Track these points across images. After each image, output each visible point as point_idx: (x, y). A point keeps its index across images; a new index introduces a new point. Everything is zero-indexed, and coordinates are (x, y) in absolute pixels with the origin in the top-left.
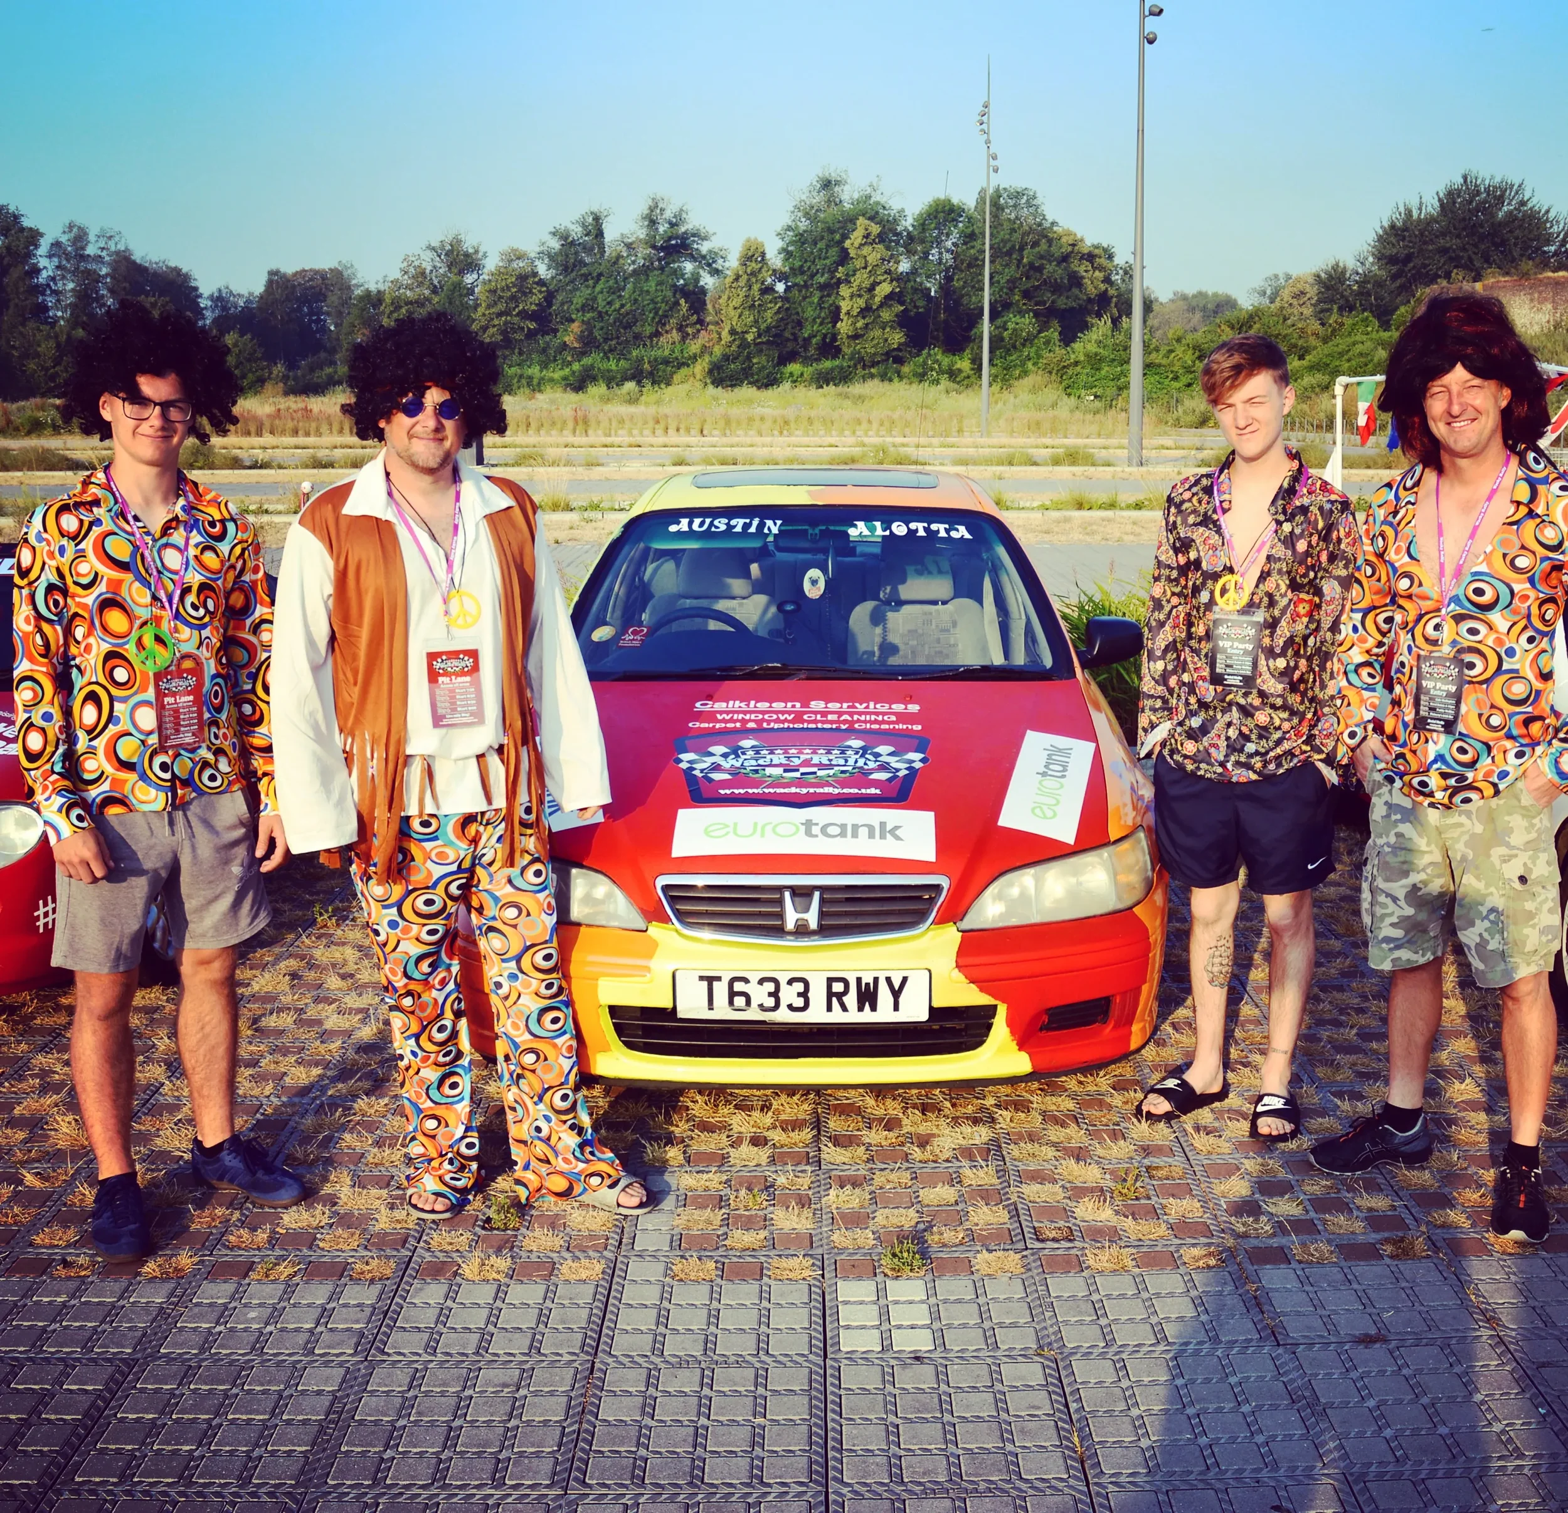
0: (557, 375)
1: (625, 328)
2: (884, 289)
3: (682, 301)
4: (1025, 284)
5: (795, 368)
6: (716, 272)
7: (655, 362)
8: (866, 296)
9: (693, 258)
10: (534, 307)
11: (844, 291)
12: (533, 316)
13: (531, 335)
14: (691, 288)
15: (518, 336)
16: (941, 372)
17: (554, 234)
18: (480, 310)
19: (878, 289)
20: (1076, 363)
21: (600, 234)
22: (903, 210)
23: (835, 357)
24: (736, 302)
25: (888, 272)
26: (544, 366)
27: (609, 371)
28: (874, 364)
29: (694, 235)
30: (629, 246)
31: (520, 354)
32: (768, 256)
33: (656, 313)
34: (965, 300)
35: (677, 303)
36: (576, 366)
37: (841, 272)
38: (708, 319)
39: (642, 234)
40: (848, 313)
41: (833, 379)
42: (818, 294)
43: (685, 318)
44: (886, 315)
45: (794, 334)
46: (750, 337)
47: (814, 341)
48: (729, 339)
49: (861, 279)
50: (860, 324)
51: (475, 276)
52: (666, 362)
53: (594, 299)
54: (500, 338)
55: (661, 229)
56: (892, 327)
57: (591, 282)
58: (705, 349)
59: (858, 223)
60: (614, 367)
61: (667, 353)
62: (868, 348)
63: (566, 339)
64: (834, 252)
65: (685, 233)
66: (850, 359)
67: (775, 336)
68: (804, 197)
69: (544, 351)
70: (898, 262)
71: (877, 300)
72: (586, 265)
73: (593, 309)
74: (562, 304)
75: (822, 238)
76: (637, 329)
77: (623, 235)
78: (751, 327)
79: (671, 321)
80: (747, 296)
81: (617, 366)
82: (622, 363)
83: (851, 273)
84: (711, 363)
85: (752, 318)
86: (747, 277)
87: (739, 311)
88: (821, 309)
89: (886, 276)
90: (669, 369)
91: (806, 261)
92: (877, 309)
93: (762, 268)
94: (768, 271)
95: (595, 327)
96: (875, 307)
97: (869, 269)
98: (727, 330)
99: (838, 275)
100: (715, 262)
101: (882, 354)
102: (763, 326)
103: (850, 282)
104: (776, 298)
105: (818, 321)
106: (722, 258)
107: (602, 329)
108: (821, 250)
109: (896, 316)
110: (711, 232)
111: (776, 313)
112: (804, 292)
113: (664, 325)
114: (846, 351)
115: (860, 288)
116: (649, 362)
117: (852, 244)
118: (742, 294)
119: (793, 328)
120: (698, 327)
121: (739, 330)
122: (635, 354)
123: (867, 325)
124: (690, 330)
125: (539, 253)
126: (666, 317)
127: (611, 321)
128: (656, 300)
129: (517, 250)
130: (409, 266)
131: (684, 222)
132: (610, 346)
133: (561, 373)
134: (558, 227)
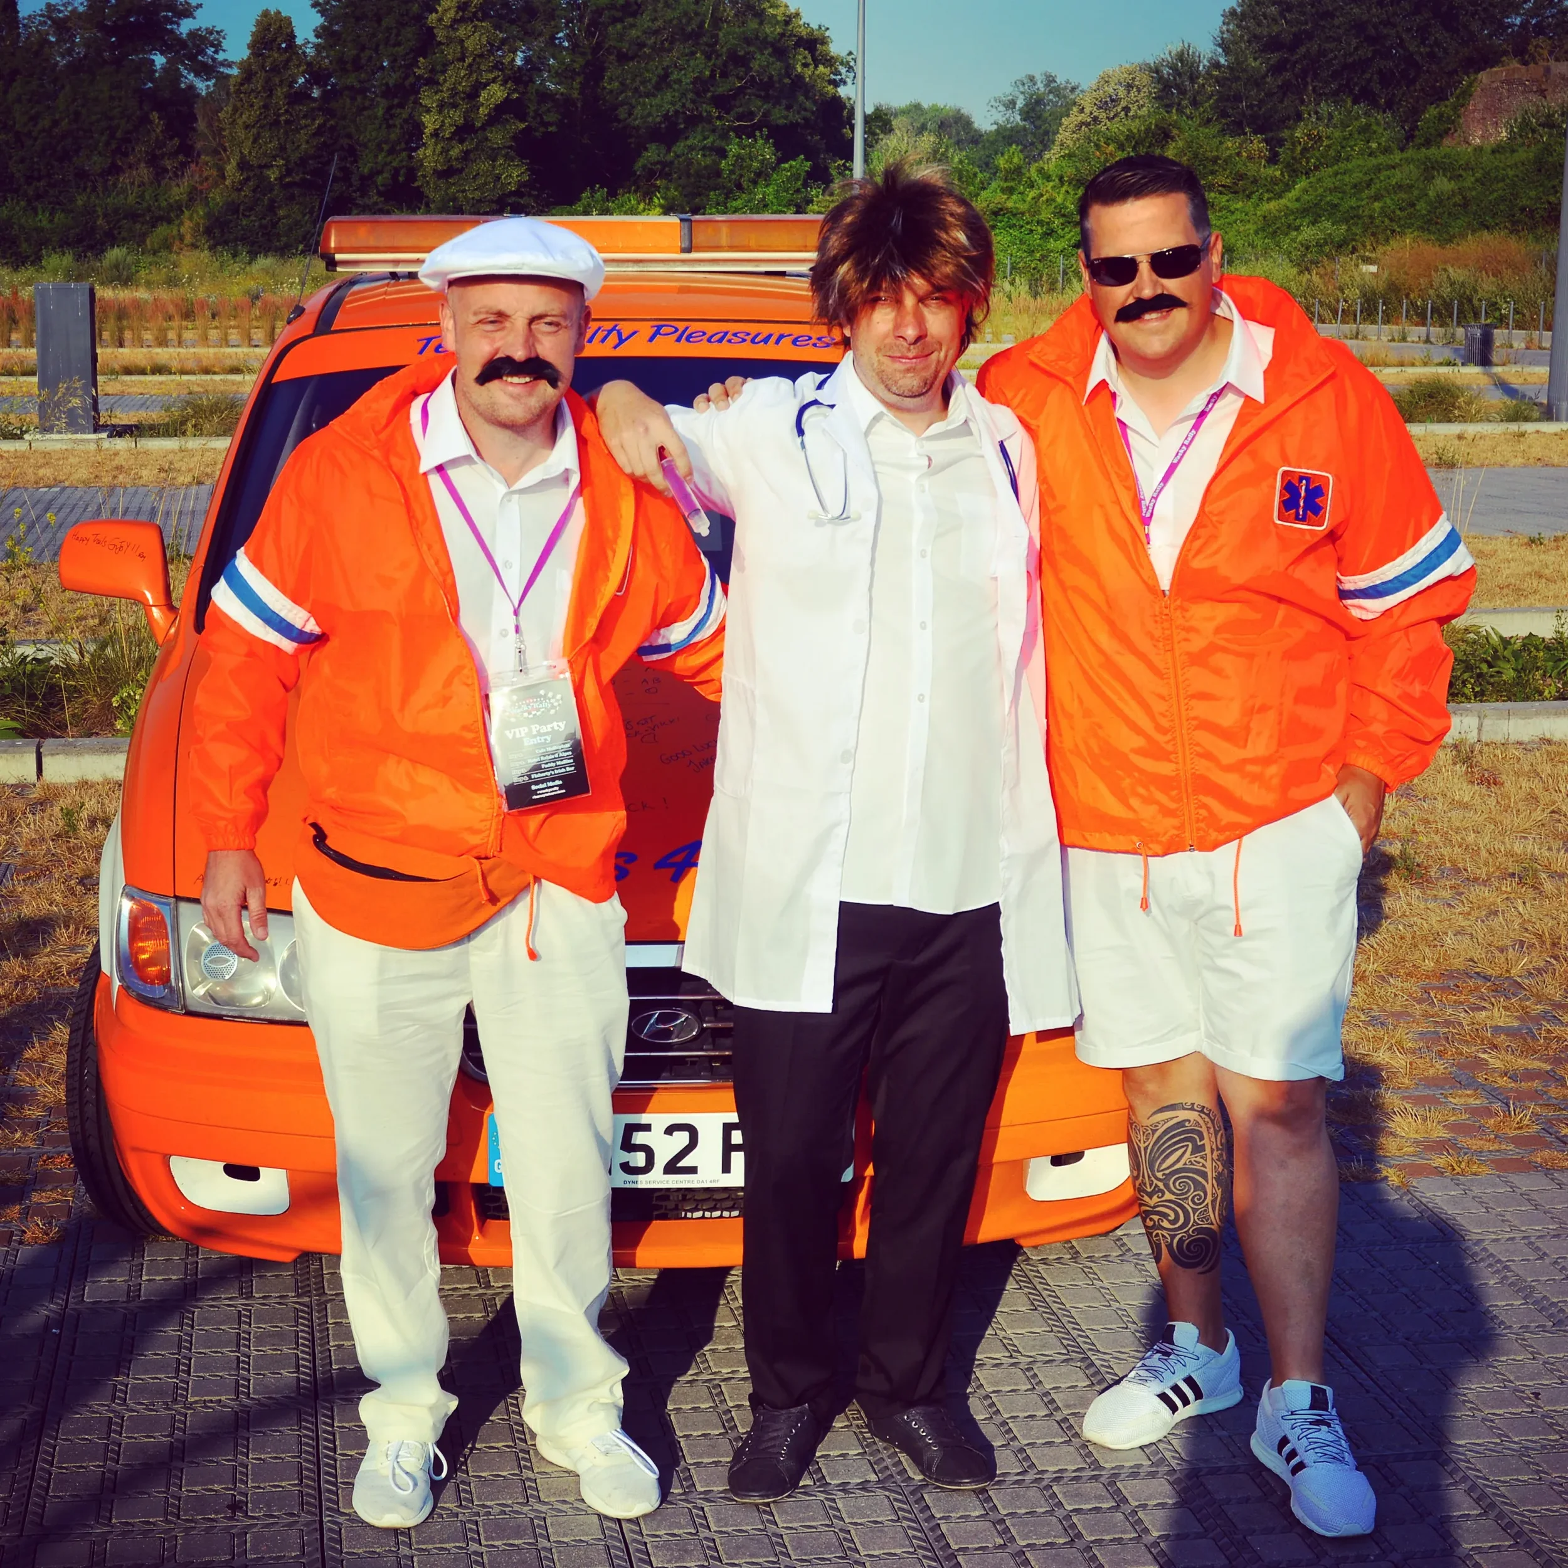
1: (60, 160)
2: (495, 94)
3: (155, 116)
4: (722, 88)
6: (206, 70)
7: (115, 216)
8: (465, 106)
9: (166, 47)
11: (428, 98)
14: (166, 94)
19: (484, 94)
23: (412, 206)
24: (248, 117)
25: (498, 66)
27: (38, 230)
29: (167, 8)
30: (61, 25)
32: (299, 41)
33: (112, 136)
34: (622, 112)
35: (145, 120)
37: (422, 67)
38: (199, 145)
40: (435, 134)
42: (383, 103)
43: (160, 144)
44: (497, 137)
45: (344, 169)
46: (273, 175)
47: (380, 179)
48: (239, 177)
49: (455, 77)
50: (455, 152)
52: (134, 216)
53: (8, 112)
56: (507, 157)
58: (194, 195)
60: (45, 223)
61: (131, 199)
64: (409, 33)
65: (154, 3)
66: (440, 210)
67: (313, 172)
70: (512, 51)
71: (482, 111)
76: (80, 161)
77: (49, 5)
78: (274, 158)
79: (137, 149)
80: (266, 107)
81: (51, 221)
82: (59, 217)
83: (439, 68)
84: (208, 215)
85: (275, 143)
86: (263, 74)
87: (254, 130)
88: (389, 127)
89: (496, 73)
90: (138, 226)
91: (363, 48)
92: (483, 128)
93: (288, 60)
94: (299, 66)
95: (10, 158)
96: (478, 124)
97: (469, 60)
98: (234, 163)
99: (418, 72)
100: (202, 52)
101: (492, 201)
102: (295, 157)
103: (438, 83)
104: (313, 109)
105: (386, 147)
106: (213, 45)
107: (22, 161)
108: (389, 29)
109: (514, 138)
110: (194, 4)
111: (315, 135)
112: (359, 99)
113: (126, 155)
114: (432, 195)
115: (454, 92)
116: (105, 216)
117: (440, 20)
118: (258, 103)
119: (341, 159)
120: (181, 158)
121: (255, 162)
122: (80, 202)
123: (467, 153)
124: (168, 164)
126: (129, 141)
127: (38, 147)
128: (111, 114)
132: (36, 189)
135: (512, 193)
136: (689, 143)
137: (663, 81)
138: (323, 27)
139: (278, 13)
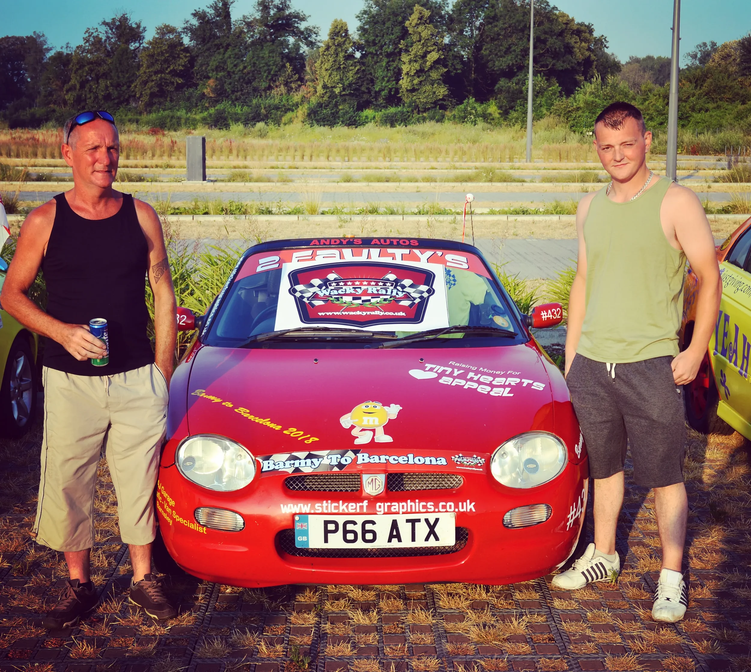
0: (198, 117)
1: (247, 83)
2: (433, 56)
3: (288, 65)
5: (368, 112)
6: (311, 44)
7: (269, 108)
8: (420, 62)
9: (294, 34)
10: (181, 68)
11: (405, 58)
12: (180, 74)
13: (179, 87)
14: (294, 55)
15: (170, 88)
16: (477, 115)
17: (195, 15)
18: (142, 70)
19: (429, 56)
20: (578, 109)
21: (227, 15)
23: (397, 105)
24: (327, 66)
25: (436, 44)
26: (189, 110)
27: (236, 114)
28: (426, 110)
29: (295, 17)
30: (249, 25)
31: (171, 101)
32: (350, 33)
33: (269, 73)
34: (490, 64)
35: (284, 66)
36: (212, 111)
37: (402, 44)
38: (307, 78)
39: (258, 15)
40: (407, 74)
41: (397, 121)
42: (386, 60)
43: (290, 77)
44: (434, 75)
45: (368, 88)
46: (337, 91)
47: (383, 93)
48: (322, 91)
49: (416, 49)
50: (415, 82)
51: (137, 45)
52: (277, 108)
53: (225, 62)
54: (157, 89)
55: (272, 12)
56: (438, 84)
57: (222, 50)
58: (304, 99)
59: (415, 9)
60: (239, 111)
61: (277, 101)
62: (422, 98)
63: (205, 91)
64: (397, 30)
65: (290, 15)
66: (409, 107)
67: (355, 90)
70: (443, 37)
71: (428, 64)
72: (219, 37)
73: (223, 69)
74: (201, 65)
75: (389, 19)
76: (255, 84)
77: (244, 16)
78: (338, 83)
79: (280, 79)
80: (335, 61)
81: (241, 110)
82: (245, 108)
83: (409, 45)
84: (309, 108)
85: (338, 77)
86: (334, 47)
87: (330, 72)
88: (388, 70)
89: (434, 47)
90: (279, 113)
91: (377, 36)
92: (428, 71)
93: (345, 41)
94: (350, 43)
95: (225, 82)
96: (426, 69)
97: (422, 42)
98: (320, 86)
99: (400, 46)
100: (310, 36)
101: (431, 103)
102: (347, 83)
103: (409, 51)
104: (355, 63)
105: (386, 79)
106: (315, 33)
107: (230, 84)
108: (388, 28)
109: (442, 75)
110: (307, 15)
111: (356, 73)
112: (375, 58)
113: (275, 81)
114: (406, 100)
115: (416, 56)
116: (265, 108)
117: (410, 24)
118: (332, 59)
119: (367, 84)
120: (299, 83)
121: (329, 85)
122: (254, 102)
123: (421, 82)
124: (293, 85)
125: (184, 29)
126: (276, 75)
127: (237, 78)
128: (269, 64)
129: (168, 26)
130: (90, 36)
131: (288, 7)
132: (236, 96)
133: (202, 115)
134: (198, 10)
135: (440, 100)
136: (518, 78)
137: (508, 51)
138: (361, 27)
139: (341, 20)
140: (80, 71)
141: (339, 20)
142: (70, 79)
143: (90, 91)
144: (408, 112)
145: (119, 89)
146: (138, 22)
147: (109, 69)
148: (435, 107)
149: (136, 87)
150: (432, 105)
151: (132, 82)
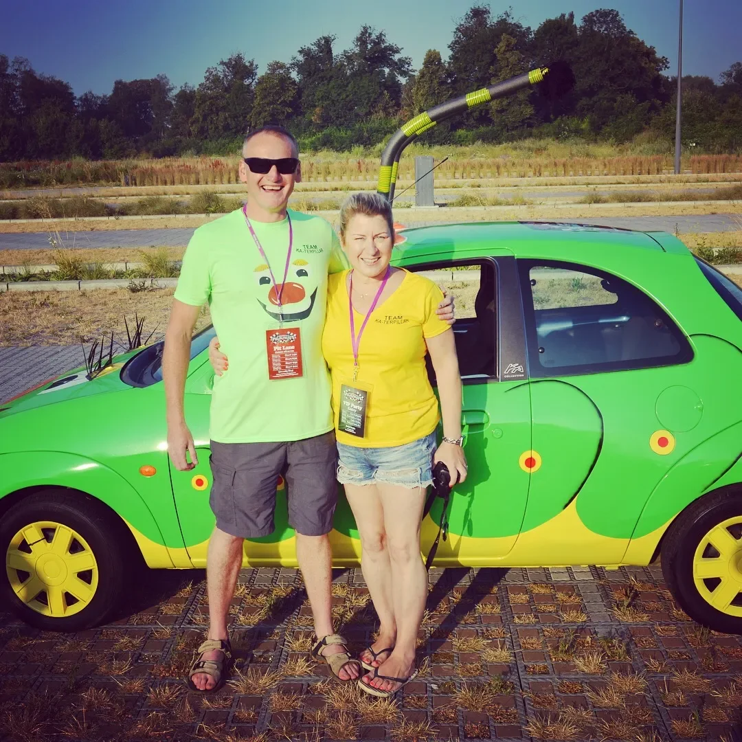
0: (307, 141)
1: (349, 110)
3: (386, 92)
4: (612, 73)
5: (461, 132)
6: (404, 74)
7: (371, 131)
9: (389, 65)
10: (290, 99)
11: (494, 81)
12: (290, 104)
13: (289, 116)
14: (390, 83)
15: (281, 117)
16: (570, 131)
17: (300, 52)
18: (256, 102)
21: (330, 51)
22: (529, 28)
23: (487, 124)
24: (423, 91)
26: (299, 136)
27: (341, 138)
28: (514, 128)
29: (390, 50)
30: (349, 58)
32: (442, 61)
33: (369, 100)
35: (382, 94)
36: (320, 135)
37: (492, 70)
38: (403, 103)
39: (357, 50)
41: (488, 139)
42: (476, 84)
43: (387, 103)
44: (521, 96)
47: (474, 114)
49: (505, 73)
50: (505, 103)
51: (250, 80)
52: (378, 131)
53: (329, 92)
54: (269, 119)
55: (369, 46)
56: (525, 104)
57: (326, 82)
58: (402, 122)
59: (502, 38)
60: (344, 135)
61: (377, 125)
62: (510, 118)
63: (313, 118)
64: (487, 57)
65: (386, 47)
66: (499, 126)
68: (462, 23)
69: (298, 125)
70: (527, 62)
72: (322, 71)
73: (328, 98)
74: (308, 96)
75: (479, 48)
77: (345, 51)
79: (379, 105)
80: (430, 87)
81: (346, 134)
82: (349, 132)
83: (498, 70)
85: (434, 101)
86: (429, 75)
87: (425, 97)
90: (379, 135)
91: (468, 63)
92: (516, 93)
93: (439, 68)
94: (442, 71)
95: (330, 110)
97: (510, 66)
98: (417, 110)
99: (490, 72)
100: (403, 67)
101: (520, 122)
103: (497, 76)
104: (448, 88)
106: (407, 64)
107: (335, 111)
108: (478, 56)
109: (528, 96)
110: (400, 48)
111: (449, 97)
112: (466, 83)
113: (374, 107)
114: (495, 120)
116: (367, 131)
118: (427, 86)
120: (396, 108)
121: (425, 109)
122: (357, 126)
123: (509, 103)
124: (391, 110)
125: (291, 65)
126: (375, 102)
127: (341, 106)
128: (369, 92)
129: (278, 63)
130: (210, 74)
131: (383, 41)
132: (340, 122)
133: (310, 140)
134: (303, 47)
135: (527, 118)
136: (599, 96)
137: (588, 72)
138: (452, 55)
139: (435, 50)
140: (203, 106)
141: (432, 50)
142: (193, 114)
143: (211, 123)
144: (498, 130)
145: (236, 119)
146: (251, 60)
147: (227, 103)
148: (523, 125)
149: (251, 117)
150: (520, 124)
151: (247, 113)
